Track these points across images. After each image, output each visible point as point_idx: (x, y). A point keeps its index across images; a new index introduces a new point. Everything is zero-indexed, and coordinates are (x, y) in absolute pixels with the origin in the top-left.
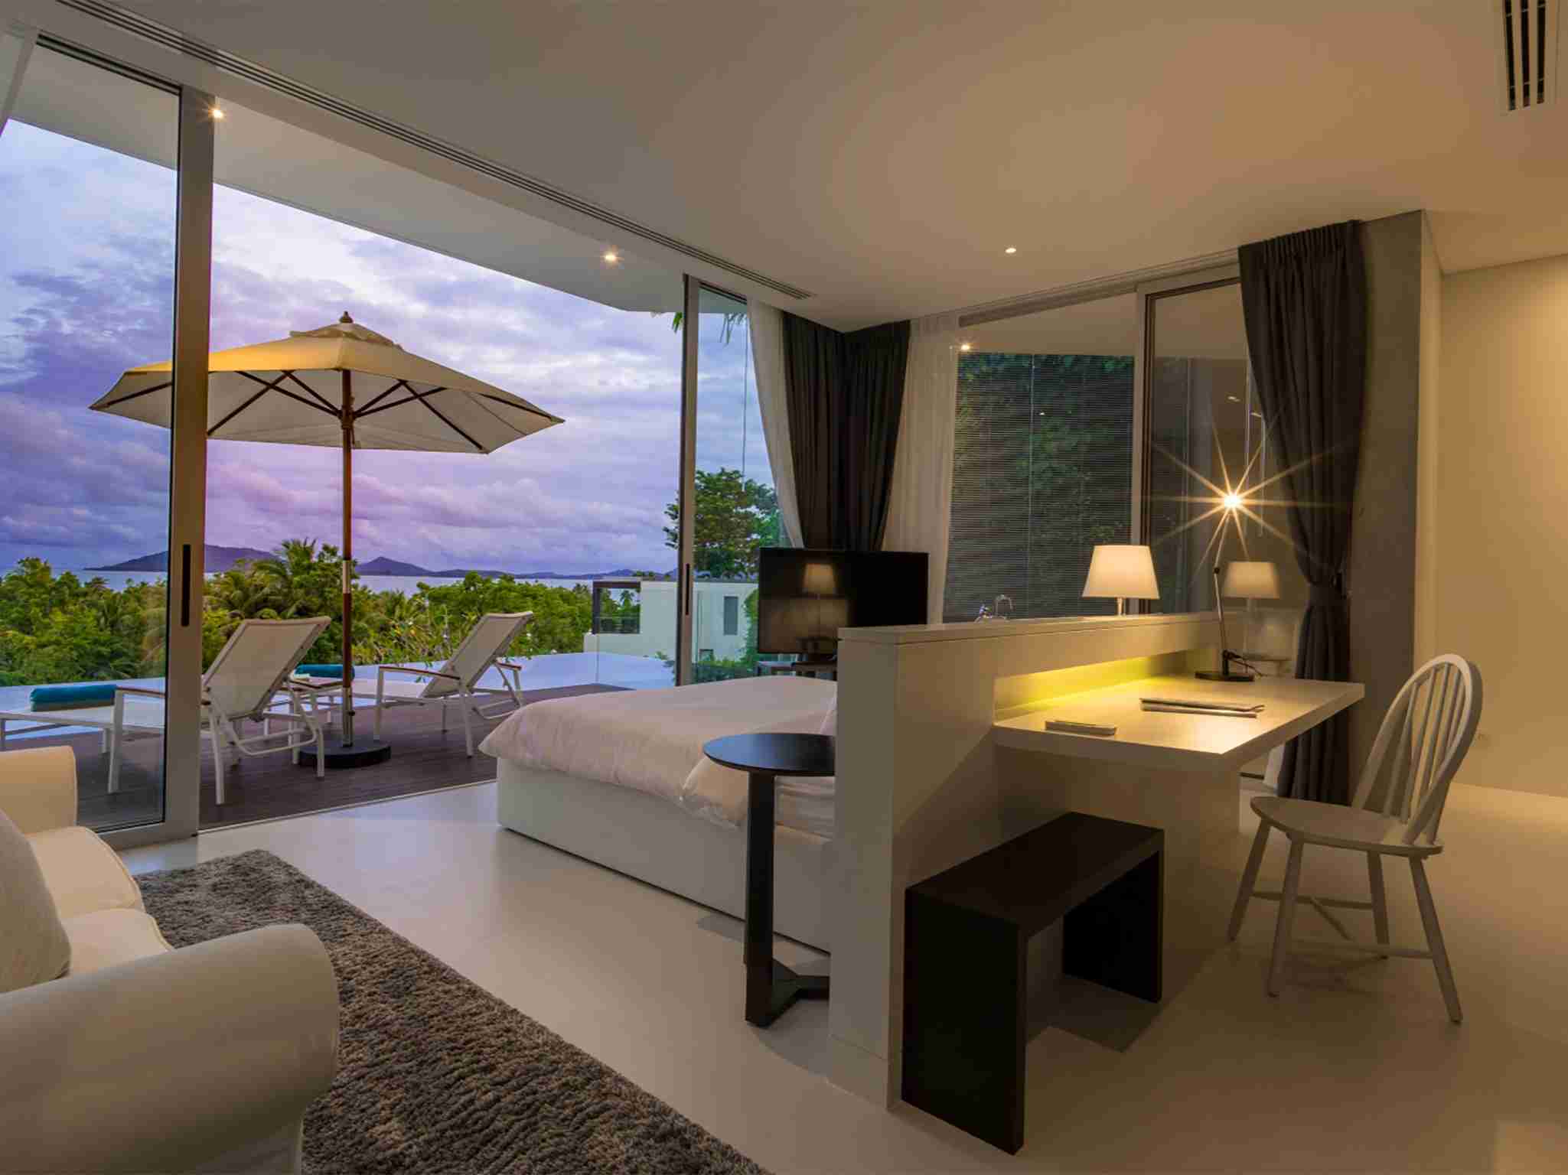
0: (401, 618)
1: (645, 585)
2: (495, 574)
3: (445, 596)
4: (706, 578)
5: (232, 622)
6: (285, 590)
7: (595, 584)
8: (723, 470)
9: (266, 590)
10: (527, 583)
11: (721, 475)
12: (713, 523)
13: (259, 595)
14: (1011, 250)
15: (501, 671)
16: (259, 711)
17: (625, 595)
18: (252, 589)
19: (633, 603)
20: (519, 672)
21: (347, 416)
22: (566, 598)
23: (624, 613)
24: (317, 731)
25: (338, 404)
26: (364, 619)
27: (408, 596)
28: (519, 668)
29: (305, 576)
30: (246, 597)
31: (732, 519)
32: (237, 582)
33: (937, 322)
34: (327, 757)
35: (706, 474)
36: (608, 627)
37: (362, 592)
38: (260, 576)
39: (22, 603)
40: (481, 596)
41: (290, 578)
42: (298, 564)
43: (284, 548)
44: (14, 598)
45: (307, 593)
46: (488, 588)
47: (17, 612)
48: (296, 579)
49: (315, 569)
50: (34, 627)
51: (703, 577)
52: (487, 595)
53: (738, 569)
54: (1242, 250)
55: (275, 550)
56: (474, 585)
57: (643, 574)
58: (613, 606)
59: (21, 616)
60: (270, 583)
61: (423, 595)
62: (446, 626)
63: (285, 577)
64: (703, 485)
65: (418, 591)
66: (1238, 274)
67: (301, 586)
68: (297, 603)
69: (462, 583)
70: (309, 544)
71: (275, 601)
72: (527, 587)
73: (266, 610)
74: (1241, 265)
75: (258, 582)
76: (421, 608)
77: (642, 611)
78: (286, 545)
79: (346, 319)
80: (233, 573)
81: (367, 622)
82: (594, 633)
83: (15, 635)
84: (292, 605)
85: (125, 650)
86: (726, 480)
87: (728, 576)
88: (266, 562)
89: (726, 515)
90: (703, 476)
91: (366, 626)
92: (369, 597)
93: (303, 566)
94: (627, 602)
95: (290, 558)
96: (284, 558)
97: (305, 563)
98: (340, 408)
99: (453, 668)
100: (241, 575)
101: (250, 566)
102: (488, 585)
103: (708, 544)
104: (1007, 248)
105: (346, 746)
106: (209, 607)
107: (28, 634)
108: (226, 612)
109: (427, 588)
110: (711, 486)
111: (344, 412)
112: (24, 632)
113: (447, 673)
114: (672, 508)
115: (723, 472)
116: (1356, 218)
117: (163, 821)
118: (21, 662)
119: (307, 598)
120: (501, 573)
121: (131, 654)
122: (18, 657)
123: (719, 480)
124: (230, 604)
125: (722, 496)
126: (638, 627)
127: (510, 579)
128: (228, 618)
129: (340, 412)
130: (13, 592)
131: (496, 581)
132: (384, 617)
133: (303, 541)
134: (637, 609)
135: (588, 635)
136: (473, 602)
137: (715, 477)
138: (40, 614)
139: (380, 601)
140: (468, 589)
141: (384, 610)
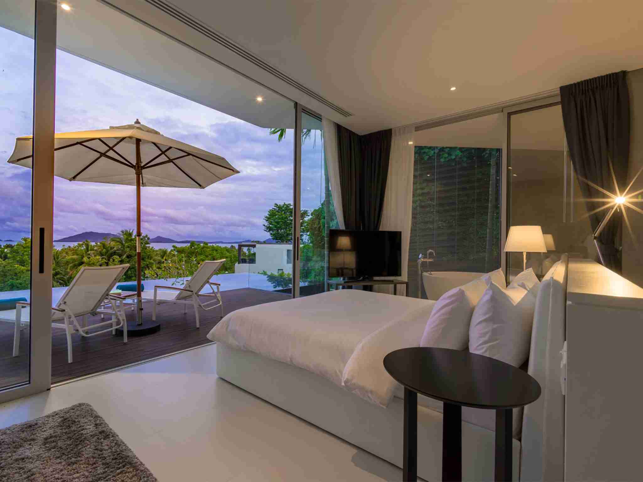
0: (166, 260)
1: (258, 246)
2: (201, 242)
3: (183, 251)
4: (279, 243)
5: (102, 261)
6: (122, 249)
7: (239, 245)
8: (285, 203)
9: (115, 249)
10: (213, 245)
11: (284, 205)
12: (281, 223)
13: (113, 250)
14: (453, 89)
15: (211, 286)
16: (94, 310)
17: (248, 249)
18: (109, 248)
19: (252, 252)
20: (219, 287)
21: (139, 168)
22: (227, 250)
23: (249, 256)
24: (123, 320)
25: (134, 162)
26: (152, 259)
27: (169, 250)
28: (219, 285)
29: (130, 243)
30: (107, 251)
31: (288, 221)
32: (104, 246)
33: (405, 129)
34: (128, 331)
35: (278, 205)
36: (244, 261)
37: (151, 249)
38: (113, 244)
39: (21, 254)
40: (197, 250)
41: (124, 244)
42: (127, 239)
43: (122, 233)
44: (18, 253)
45: (130, 250)
46: (199, 247)
47: (19, 258)
48: (127, 244)
49: (133, 241)
50: (25, 263)
51: (278, 242)
52: (199, 250)
53: (290, 239)
54: (562, 88)
55: (119, 233)
56: (194, 246)
57: (256, 242)
58: (245, 254)
59: (21, 259)
60: (115, 246)
61: (174, 250)
62: (184, 263)
63: (122, 244)
64: (277, 209)
65: (173, 249)
66: (560, 100)
67: (128, 247)
68: (127, 253)
69: (189, 245)
70: (131, 231)
71: (119, 253)
72: (213, 247)
73: (115, 256)
74: (561, 96)
75: (112, 246)
76: (174, 255)
77: (256, 255)
78: (122, 232)
79: (137, 122)
80: (103, 243)
81: (153, 260)
82: (239, 263)
83: (18, 267)
84: (125, 254)
85: (61, 272)
86: (286, 207)
87: (286, 242)
88: (115, 238)
89: (286, 220)
90: (277, 206)
91: (153, 262)
92: (154, 251)
93: (129, 239)
94: (249, 252)
95: (124, 237)
96: (122, 237)
97: (129, 238)
98: (135, 165)
99: (190, 287)
100: (106, 243)
101: (109, 239)
102: (199, 246)
103: (279, 230)
104: (451, 88)
105: (139, 325)
106: (93, 255)
107: (24, 266)
108: (99, 257)
109: (176, 247)
110: (280, 209)
111: (137, 166)
112: (22, 265)
113: (187, 289)
114: (266, 217)
115: (285, 204)
116: (624, 70)
117: (30, 383)
118: (20, 277)
119: (131, 252)
120: (203, 242)
121: (63, 273)
122: (19, 275)
123: (283, 207)
124: (101, 254)
125: (285, 213)
126: (255, 261)
127: (206, 244)
128: (100, 260)
129: (135, 166)
130: (17, 250)
131: (202, 245)
132: (160, 258)
133: (129, 230)
134: (254, 254)
135: (237, 264)
136: (193, 253)
137: (282, 206)
138: (28, 259)
139: (158, 253)
140: (191, 248)
141: (159, 255)
